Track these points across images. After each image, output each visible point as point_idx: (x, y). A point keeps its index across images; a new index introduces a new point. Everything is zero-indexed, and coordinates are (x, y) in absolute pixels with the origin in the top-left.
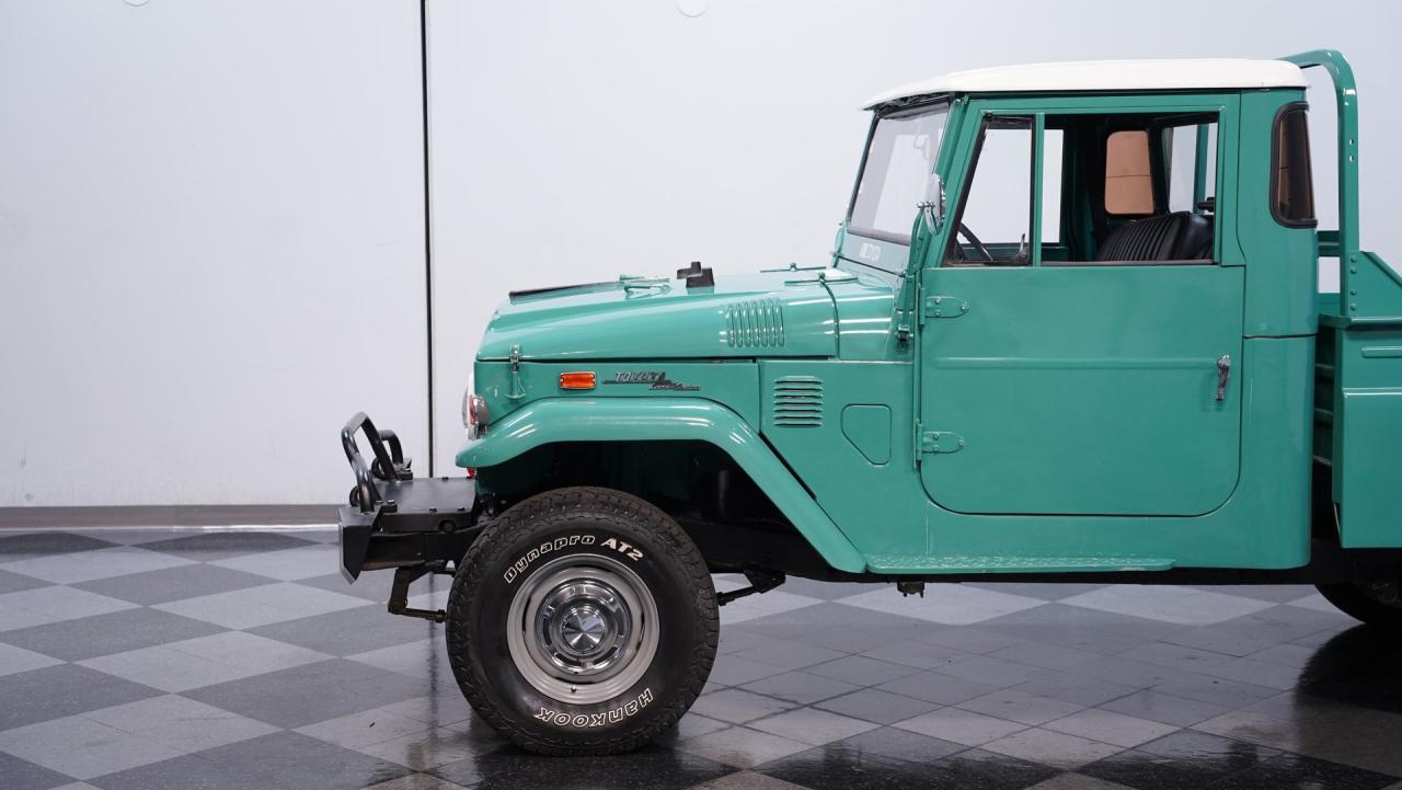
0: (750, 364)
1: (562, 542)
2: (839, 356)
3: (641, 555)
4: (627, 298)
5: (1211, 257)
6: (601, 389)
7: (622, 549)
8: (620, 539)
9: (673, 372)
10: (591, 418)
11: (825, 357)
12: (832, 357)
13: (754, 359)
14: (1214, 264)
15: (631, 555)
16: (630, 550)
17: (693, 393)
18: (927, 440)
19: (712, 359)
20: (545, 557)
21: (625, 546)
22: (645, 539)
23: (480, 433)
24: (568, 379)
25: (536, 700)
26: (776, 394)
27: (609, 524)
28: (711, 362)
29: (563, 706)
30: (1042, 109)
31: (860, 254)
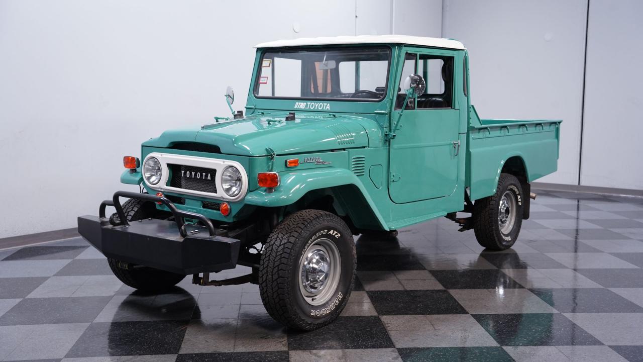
1: (318, 234)
2: (369, 147)
3: (339, 236)
5: (452, 107)
6: (301, 166)
7: (333, 235)
8: (335, 229)
11: (364, 147)
12: (367, 147)
13: (344, 149)
14: (453, 109)
15: (336, 236)
16: (336, 234)
17: (329, 165)
18: (392, 177)
19: (332, 150)
20: (312, 242)
21: (335, 232)
22: (341, 228)
23: (270, 190)
24: (291, 163)
25: (309, 307)
26: (353, 163)
27: (331, 224)
28: (333, 151)
29: (316, 308)
30: (419, 51)
31: (295, 107)
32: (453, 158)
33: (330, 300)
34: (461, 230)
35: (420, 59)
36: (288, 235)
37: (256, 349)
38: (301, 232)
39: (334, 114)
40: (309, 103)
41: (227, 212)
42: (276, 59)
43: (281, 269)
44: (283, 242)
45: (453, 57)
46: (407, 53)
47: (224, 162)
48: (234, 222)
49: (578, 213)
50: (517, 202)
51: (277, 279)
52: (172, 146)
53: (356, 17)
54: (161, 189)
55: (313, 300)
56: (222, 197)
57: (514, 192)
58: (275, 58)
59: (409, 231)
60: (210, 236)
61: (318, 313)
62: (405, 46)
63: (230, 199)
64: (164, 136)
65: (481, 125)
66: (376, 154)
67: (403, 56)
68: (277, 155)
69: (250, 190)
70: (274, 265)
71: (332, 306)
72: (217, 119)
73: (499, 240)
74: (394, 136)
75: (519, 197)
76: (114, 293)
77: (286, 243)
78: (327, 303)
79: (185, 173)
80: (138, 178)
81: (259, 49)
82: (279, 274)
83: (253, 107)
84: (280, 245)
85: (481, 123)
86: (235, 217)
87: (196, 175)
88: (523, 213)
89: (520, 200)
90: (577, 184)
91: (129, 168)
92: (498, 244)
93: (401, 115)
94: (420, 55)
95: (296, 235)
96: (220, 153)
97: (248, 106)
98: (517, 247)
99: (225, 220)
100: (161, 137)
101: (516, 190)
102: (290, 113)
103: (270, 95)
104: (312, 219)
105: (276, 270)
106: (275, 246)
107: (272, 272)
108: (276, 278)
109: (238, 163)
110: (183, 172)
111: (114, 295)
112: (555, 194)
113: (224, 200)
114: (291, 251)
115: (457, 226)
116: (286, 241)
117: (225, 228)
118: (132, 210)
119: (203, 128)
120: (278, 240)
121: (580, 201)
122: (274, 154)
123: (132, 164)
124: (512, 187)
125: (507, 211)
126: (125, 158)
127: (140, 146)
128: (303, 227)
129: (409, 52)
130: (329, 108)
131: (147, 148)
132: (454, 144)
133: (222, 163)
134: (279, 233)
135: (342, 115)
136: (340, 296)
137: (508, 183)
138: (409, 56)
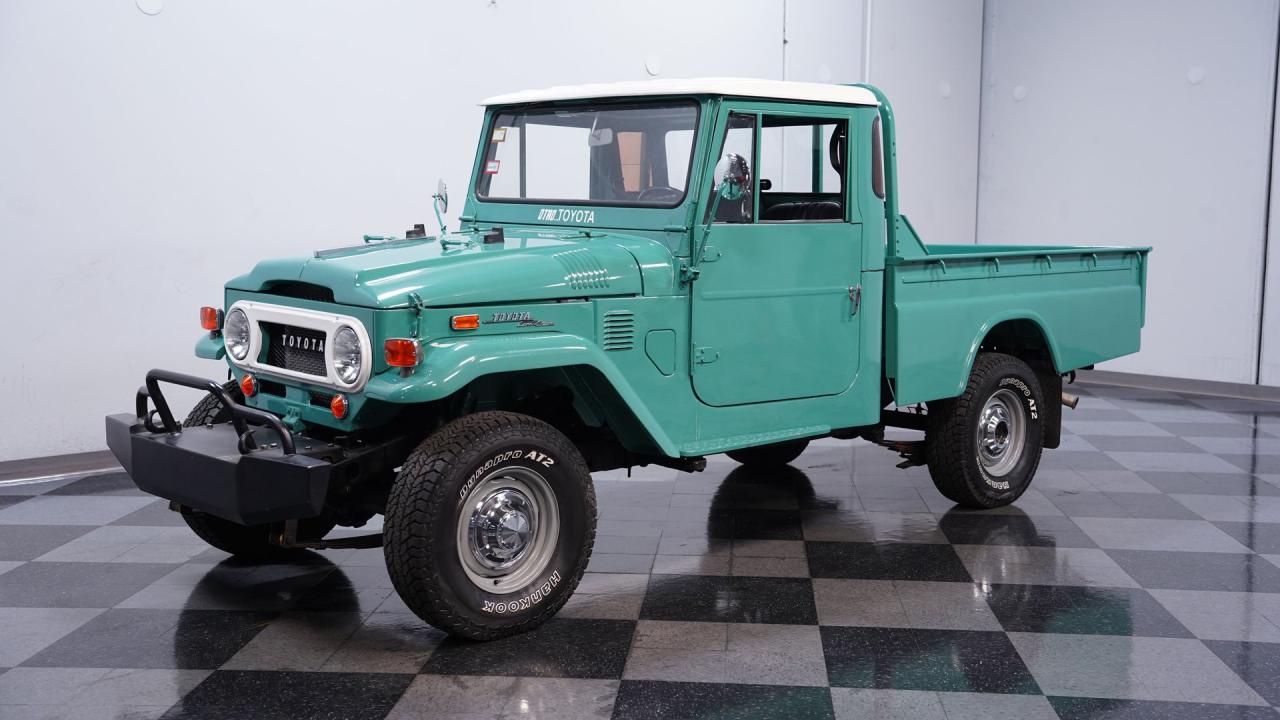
0: (583, 303)
1: (499, 458)
2: (643, 294)
3: (552, 462)
4: (443, 254)
5: (845, 219)
6: (483, 328)
7: (539, 460)
8: (539, 450)
9: (527, 312)
10: (511, 352)
11: (634, 295)
12: (638, 294)
13: (586, 298)
14: (845, 222)
15: (545, 463)
16: (544, 459)
17: (549, 328)
18: (698, 354)
19: (559, 300)
20: (486, 473)
21: (542, 456)
22: (557, 449)
23: (407, 372)
24: (460, 322)
25: (480, 595)
26: (605, 325)
27: (532, 439)
28: (559, 302)
29: (497, 598)
30: (761, 110)
31: (539, 218)
32: (847, 319)
33: (534, 584)
34: (902, 466)
35: (764, 126)
36: (435, 457)
37: (360, 668)
38: (460, 453)
39: (587, 230)
40: (561, 211)
41: (343, 413)
42: (529, 127)
43: (415, 521)
44: (423, 471)
45: (847, 120)
46: (731, 114)
47: (337, 318)
48: (355, 431)
49: (1254, 442)
50: (1028, 411)
51: (408, 539)
52: (268, 288)
53: (785, 42)
54: (251, 368)
55: (496, 583)
56: (333, 384)
57: (1020, 393)
58: (527, 125)
59: (830, 465)
60: (286, 453)
61: (501, 608)
62: (724, 100)
63: (344, 388)
64: (258, 270)
65: (927, 254)
66: (660, 307)
67: (723, 118)
68: (427, 307)
69: (377, 372)
70: (404, 512)
71: (536, 597)
72: (367, 239)
73: (977, 487)
74: (697, 274)
75: (1032, 402)
76: (188, 559)
77: (428, 472)
78: (526, 589)
79: (288, 339)
80: (217, 348)
81: (489, 108)
82: (410, 530)
83: (471, 217)
84: (418, 476)
85: (925, 251)
86: (355, 421)
87: (302, 342)
88: (1045, 434)
89: (1034, 408)
90: (1253, 382)
91: (209, 329)
92: (976, 495)
93: (706, 234)
94: (764, 116)
95: (447, 457)
96: (333, 301)
97: (466, 217)
98: (1028, 503)
99: (341, 427)
100: (253, 272)
101: (1024, 387)
102: (494, 229)
103: (516, 195)
104: (485, 428)
105: (406, 522)
106: (410, 478)
107: (400, 526)
108: (406, 537)
109: (356, 319)
110: (284, 336)
111: (187, 562)
112: (1197, 402)
113: (339, 389)
114: (434, 488)
115: (896, 457)
116: (428, 468)
117: (339, 442)
118: (216, 406)
119: (318, 256)
120: (418, 467)
121: (1262, 419)
122: (421, 305)
123: (215, 321)
124: (1012, 381)
125: (1002, 430)
126: (204, 310)
127: (223, 289)
128: (464, 442)
129: (736, 110)
130: (592, 219)
131: (233, 291)
132: (850, 291)
133: (334, 320)
134: (421, 454)
135: (610, 233)
136: (556, 578)
137: (1000, 373)
138: (738, 121)
